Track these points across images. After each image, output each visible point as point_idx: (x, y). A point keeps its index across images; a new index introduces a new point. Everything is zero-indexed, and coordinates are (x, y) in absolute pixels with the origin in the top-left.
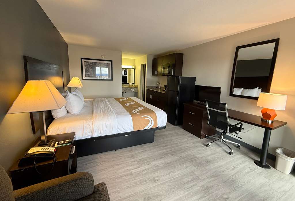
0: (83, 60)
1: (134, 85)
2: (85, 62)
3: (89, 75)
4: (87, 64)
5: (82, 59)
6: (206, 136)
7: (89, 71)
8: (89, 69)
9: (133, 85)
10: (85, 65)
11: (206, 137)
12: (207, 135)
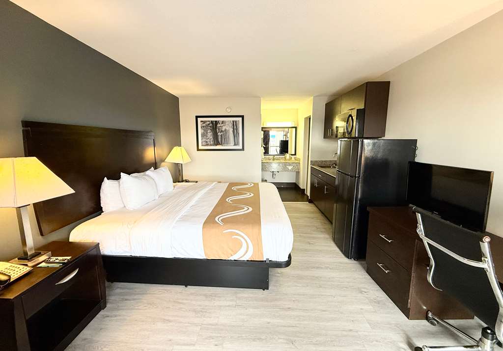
0: (199, 119)
1: (295, 159)
2: (201, 121)
3: (207, 142)
4: (204, 125)
5: (197, 117)
6: (427, 314)
7: (207, 137)
8: (207, 133)
9: (293, 158)
10: (201, 127)
11: (427, 318)
12: (433, 314)
